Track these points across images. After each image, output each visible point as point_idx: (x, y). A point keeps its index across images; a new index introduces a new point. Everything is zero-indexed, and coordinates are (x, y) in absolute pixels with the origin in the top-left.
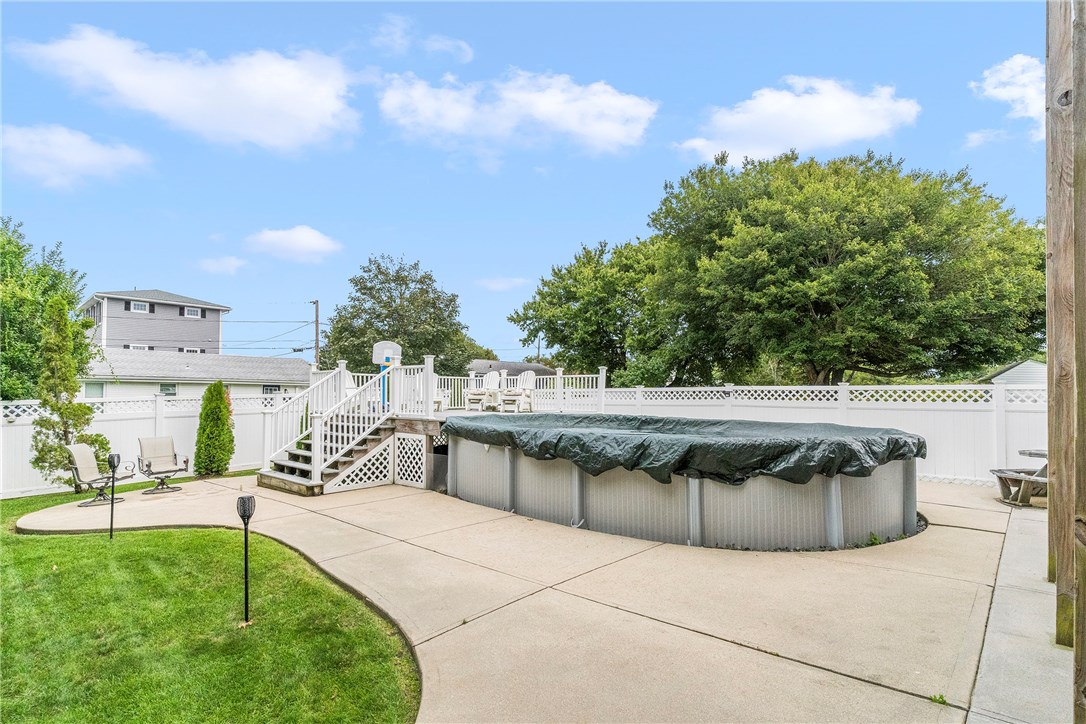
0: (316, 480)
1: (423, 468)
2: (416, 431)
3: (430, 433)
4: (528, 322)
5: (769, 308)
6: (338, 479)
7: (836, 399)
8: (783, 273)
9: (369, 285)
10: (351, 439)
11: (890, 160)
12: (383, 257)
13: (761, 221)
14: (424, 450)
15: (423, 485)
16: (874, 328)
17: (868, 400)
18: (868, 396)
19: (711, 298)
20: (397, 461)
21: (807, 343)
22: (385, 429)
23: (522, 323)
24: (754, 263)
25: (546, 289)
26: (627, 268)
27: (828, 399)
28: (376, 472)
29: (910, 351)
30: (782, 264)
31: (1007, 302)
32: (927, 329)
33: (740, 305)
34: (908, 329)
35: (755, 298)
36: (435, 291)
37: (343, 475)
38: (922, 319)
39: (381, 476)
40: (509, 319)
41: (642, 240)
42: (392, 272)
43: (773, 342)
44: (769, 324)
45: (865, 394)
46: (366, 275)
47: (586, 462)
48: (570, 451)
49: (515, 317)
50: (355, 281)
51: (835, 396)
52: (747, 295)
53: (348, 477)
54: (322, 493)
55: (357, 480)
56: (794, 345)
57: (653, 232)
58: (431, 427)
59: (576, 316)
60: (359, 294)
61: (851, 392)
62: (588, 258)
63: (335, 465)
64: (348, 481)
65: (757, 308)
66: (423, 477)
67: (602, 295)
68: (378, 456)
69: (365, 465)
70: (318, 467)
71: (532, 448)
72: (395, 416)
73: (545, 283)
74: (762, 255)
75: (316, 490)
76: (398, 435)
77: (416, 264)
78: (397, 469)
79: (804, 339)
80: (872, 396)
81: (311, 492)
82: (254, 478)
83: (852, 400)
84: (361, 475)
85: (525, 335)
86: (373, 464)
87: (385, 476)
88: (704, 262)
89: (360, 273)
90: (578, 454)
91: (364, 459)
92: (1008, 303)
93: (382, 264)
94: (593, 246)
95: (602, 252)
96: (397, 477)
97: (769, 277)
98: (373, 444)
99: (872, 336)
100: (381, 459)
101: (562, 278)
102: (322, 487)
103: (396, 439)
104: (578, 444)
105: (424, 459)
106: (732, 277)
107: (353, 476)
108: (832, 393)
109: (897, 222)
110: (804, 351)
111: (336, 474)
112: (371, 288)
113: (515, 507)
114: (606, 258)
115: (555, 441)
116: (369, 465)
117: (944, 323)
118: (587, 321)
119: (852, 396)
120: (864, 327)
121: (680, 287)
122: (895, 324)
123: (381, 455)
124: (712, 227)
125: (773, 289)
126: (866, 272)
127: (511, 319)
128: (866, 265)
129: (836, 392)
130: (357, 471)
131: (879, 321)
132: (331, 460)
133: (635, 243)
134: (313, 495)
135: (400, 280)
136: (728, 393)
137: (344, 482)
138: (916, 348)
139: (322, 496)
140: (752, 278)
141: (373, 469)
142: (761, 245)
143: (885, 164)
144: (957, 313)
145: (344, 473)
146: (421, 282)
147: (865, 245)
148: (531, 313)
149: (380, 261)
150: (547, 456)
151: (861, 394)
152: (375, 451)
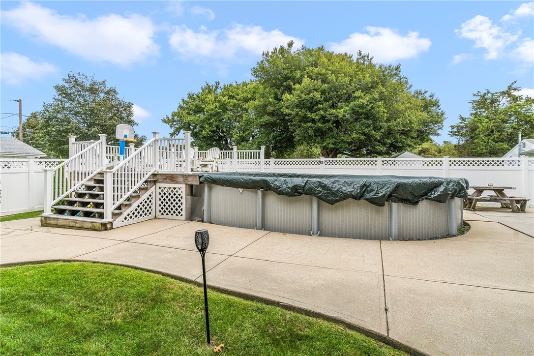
0: (108, 218)
1: (183, 207)
2: (177, 182)
3: (190, 183)
4: (175, 123)
5: (319, 121)
6: (122, 217)
7: (376, 165)
8: (326, 105)
9: (69, 92)
10: (130, 188)
11: (368, 57)
12: (79, 74)
13: (314, 77)
14: (184, 195)
15: (184, 217)
16: (364, 134)
17: (391, 165)
18: (391, 163)
19: (289, 115)
20: (159, 202)
21: (334, 139)
22: (150, 181)
23: (171, 124)
24: (313, 99)
25: (185, 105)
26: (231, 97)
27: (372, 165)
28: (144, 211)
30: (326, 100)
31: (413, 125)
32: (384, 135)
33: (305, 119)
34: (377, 135)
35: (313, 116)
36: (117, 100)
37: (125, 214)
38: (383, 130)
39: (148, 214)
40: (163, 121)
41: (238, 83)
42: (87, 84)
43: (318, 139)
44: (318, 130)
45: (389, 162)
46: (67, 85)
47: (327, 196)
48: (316, 190)
49: (167, 120)
50: (58, 88)
51: (376, 163)
52: (309, 114)
53: (128, 215)
54: (112, 228)
55: (134, 217)
57: (253, 78)
58: (190, 179)
59: (203, 121)
60: (60, 97)
61: (383, 162)
62: (209, 90)
63: (119, 208)
64: (128, 218)
65: (313, 121)
66: (183, 213)
67: (219, 111)
68: (146, 200)
69: (138, 206)
70: (109, 208)
71: (285, 189)
72: (156, 172)
73: (184, 101)
74: (318, 95)
75: (109, 226)
76: (158, 185)
77: (104, 82)
78: (159, 208)
80: (393, 163)
81: (105, 227)
82: (37, 220)
83: (383, 165)
84: (136, 213)
85: (172, 130)
86: (143, 206)
87: (150, 213)
88: (287, 96)
89: (62, 83)
90: (321, 192)
91: (138, 202)
93: (79, 79)
94: (212, 83)
95: (217, 88)
96: (159, 214)
97: (320, 106)
98: (143, 191)
99: (363, 137)
100: (148, 202)
101: (194, 100)
102: (111, 223)
103: (158, 188)
104: (321, 186)
105: (183, 201)
106: (301, 105)
107: (131, 214)
108: (374, 161)
109: (374, 85)
111: (121, 214)
112: (70, 94)
113: (264, 226)
114: (219, 90)
115: (303, 185)
116: (141, 206)
117: (390, 133)
118: (210, 125)
119: (383, 163)
120: (359, 133)
121: (270, 109)
122: (373, 132)
123: (148, 199)
124: (287, 78)
125: (322, 112)
126: (362, 107)
127: (164, 121)
128: (363, 104)
129: (376, 161)
130: (134, 211)
131: (367, 130)
132: (117, 204)
133: (234, 84)
134: (106, 229)
135: (93, 90)
136: (322, 162)
137: (126, 218)
139: (112, 230)
140: (312, 106)
141: (143, 209)
142: (316, 90)
143: (366, 58)
144: (396, 128)
145: (126, 212)
146: (108, 93)
147: (362, 94)
148: (176, 118)
149: (77, 77)
150: (296, 194)
151: (387, 162)
152: (145, 196)
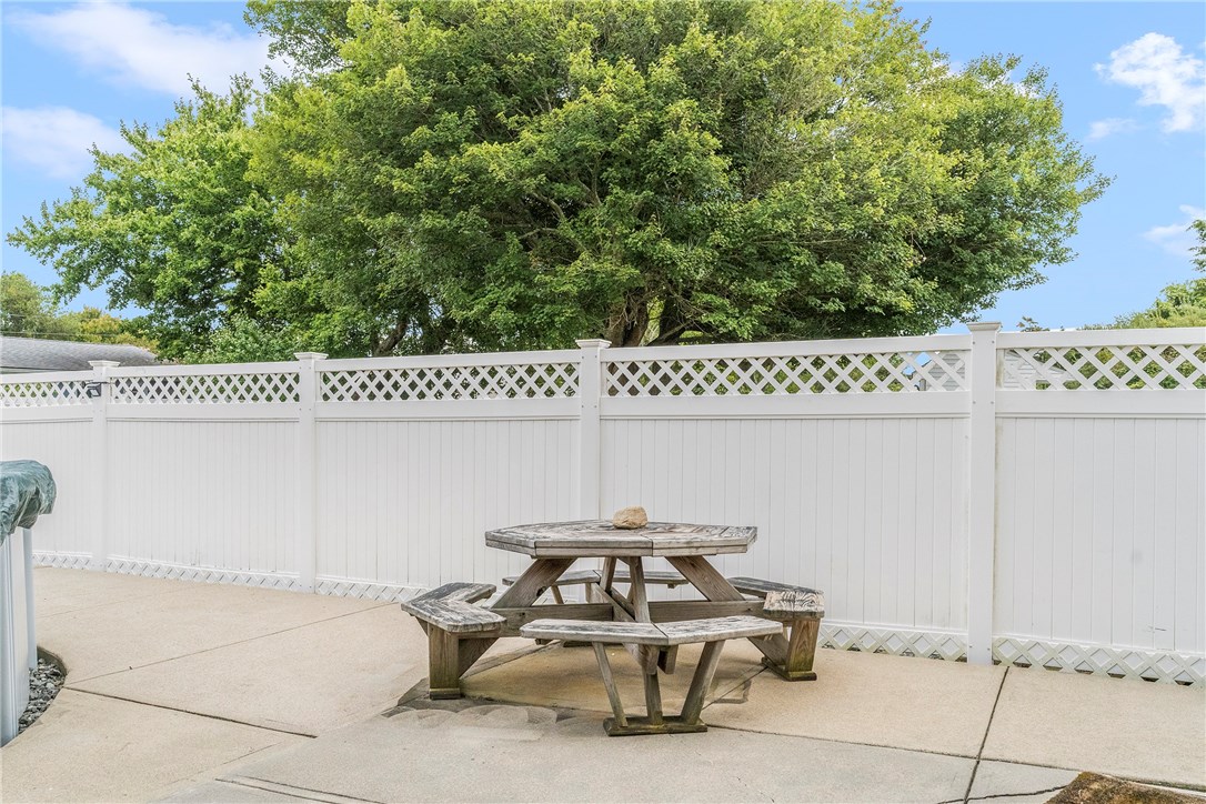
29: (709, 308)
32: (735, 262)
56: (493, 292)
79: (512, 279)
92: (872, 210)
110: (510, 306)
138: (718, 301)
144: (783, 226)
